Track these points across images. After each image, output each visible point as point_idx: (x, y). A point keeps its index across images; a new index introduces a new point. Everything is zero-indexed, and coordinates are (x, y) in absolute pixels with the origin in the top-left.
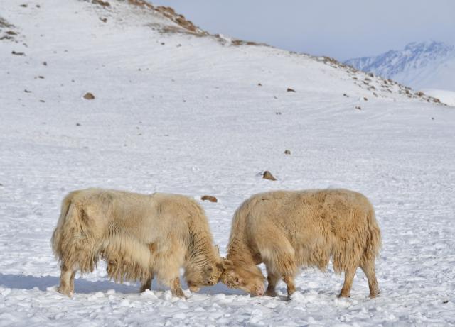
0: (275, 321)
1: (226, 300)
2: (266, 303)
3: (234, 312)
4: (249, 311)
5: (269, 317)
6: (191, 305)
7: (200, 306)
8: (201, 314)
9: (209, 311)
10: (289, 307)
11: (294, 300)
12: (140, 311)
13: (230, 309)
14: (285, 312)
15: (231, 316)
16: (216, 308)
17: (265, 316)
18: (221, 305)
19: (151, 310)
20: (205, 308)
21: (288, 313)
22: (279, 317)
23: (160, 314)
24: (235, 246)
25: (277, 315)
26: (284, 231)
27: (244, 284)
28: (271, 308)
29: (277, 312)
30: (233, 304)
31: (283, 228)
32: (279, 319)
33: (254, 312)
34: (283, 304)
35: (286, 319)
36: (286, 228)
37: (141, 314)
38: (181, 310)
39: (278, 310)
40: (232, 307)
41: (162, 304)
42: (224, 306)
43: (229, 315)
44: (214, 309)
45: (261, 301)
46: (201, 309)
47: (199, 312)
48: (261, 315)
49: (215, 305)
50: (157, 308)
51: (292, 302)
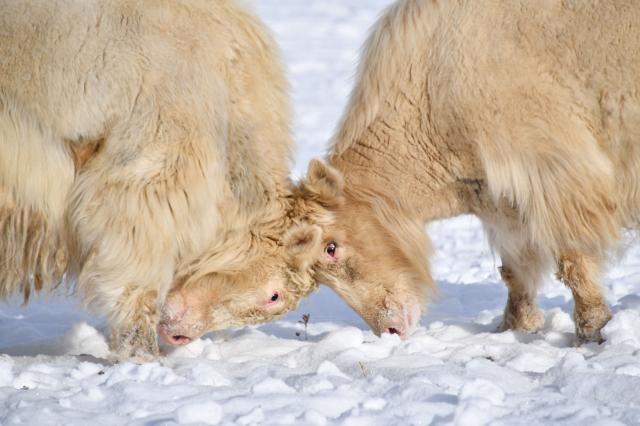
0: (547, 418)
1: (366, 348)
2: (512, 356)
3: (396, 391)
4: (452, 384)
5: (526, 407)
6: (241, 373)
7: (272, 374)
8: (280, 403)
9: (307, 390)
10: (599, 367)
11: (615, 341)
12: (55, 400)
13: (380, 380)
14: (586, 386)
15: (385, 408)
16: (330, 379)
17: (512, 403)
18: (348, 369)
19: (96, 395)
20: (291, 381)
21: (595, 389)
22: (564, 403)
23: (130, 408)
24: (371, 140)
25: (554, 397)
26: (580, 95)
27: (352, 274)
28: (533, 375)
29: (556, 388)
30: (394, 363)
31: (575, 85)
32: (562, 411)
33: (469, 390)
34: (577, 356)
35: (590, 411)
36: (588, 85)
37: (58, 411)
38: (204, 394)
39: (557, 380)
40: (390, 374)
41: (134, 371)
42: (359, 371)
43: (377, 404)
44: (324, 385)
45: (495, 351)
46: (276, 385)
47: (270, 396)
48: (497, 398)
49: (328, 368)
50: (118, 388)
51: (608, 351)
